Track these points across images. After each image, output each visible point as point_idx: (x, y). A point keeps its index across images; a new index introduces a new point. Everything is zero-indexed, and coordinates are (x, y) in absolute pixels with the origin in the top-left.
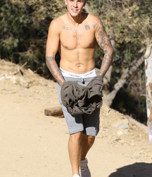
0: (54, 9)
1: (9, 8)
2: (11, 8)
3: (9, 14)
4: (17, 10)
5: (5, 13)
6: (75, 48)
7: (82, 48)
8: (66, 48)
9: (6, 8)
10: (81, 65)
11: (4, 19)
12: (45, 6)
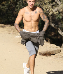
0: (44, 3)
1: (22, 2)
2: (23, 2)
3: (21, 5)
4: (25, 3)
5: (20, 5)
6: (30, 21)
7: (34, 21)
8: (27, 21)
9: (20, 3)
10: (33, 28)
11: (19, 8)
12: (39, 2)
